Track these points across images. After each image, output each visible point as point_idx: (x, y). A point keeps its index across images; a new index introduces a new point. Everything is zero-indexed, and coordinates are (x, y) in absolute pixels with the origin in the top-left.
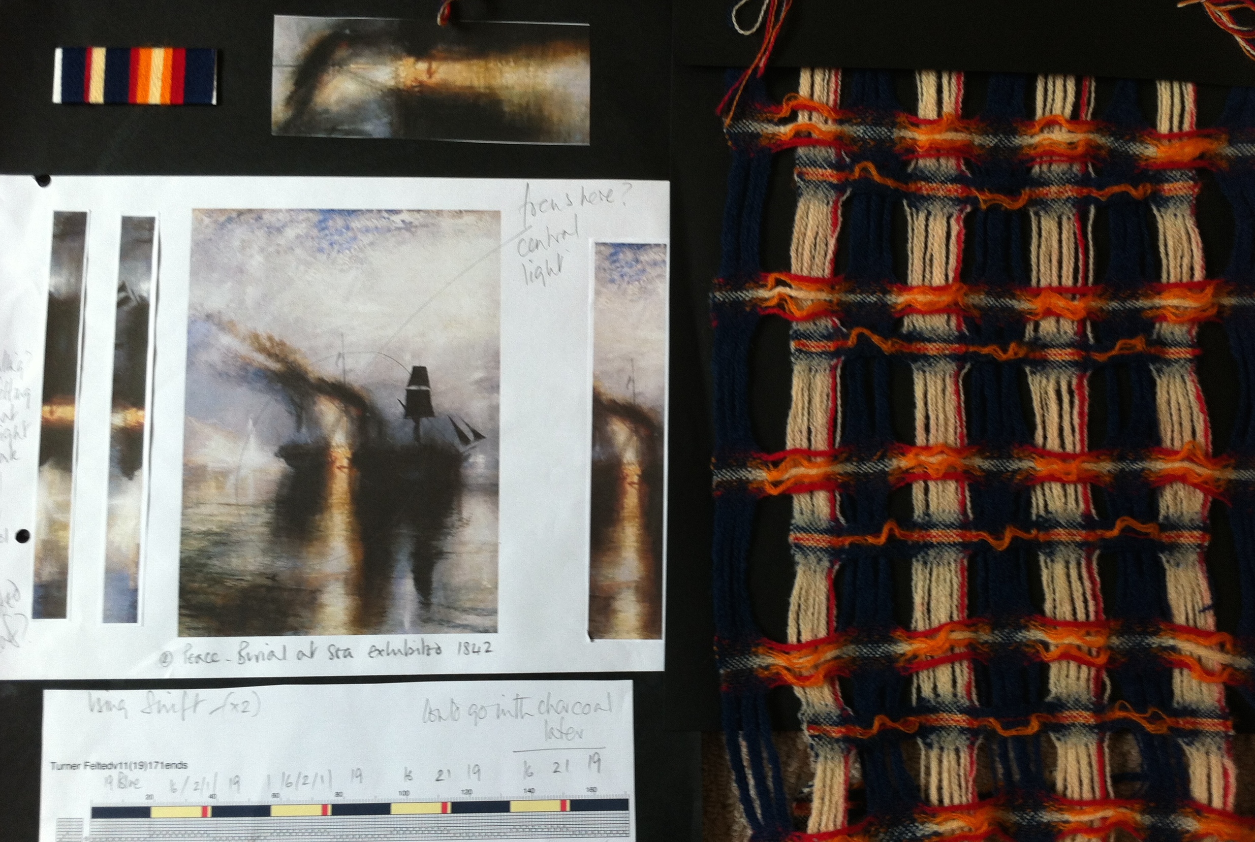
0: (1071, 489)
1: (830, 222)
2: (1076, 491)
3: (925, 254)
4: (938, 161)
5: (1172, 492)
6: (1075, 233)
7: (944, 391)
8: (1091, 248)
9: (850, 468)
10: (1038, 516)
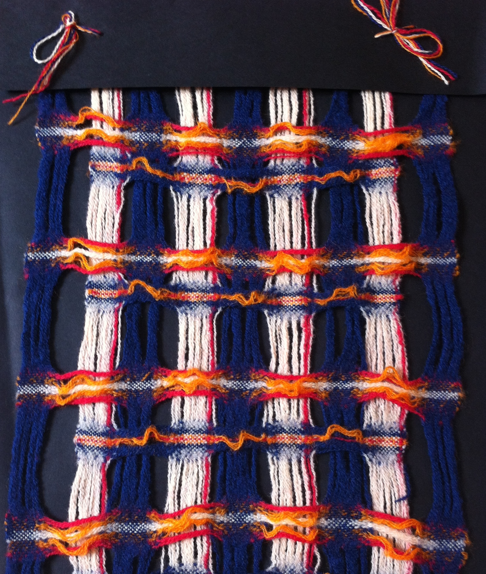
0: (294, 403)
1: (115, 201)
2: (298, 405)
3: (188, 226)
4: (197, 157)
5: (375, 406)
6: (301, 210)
7: (201, 328)
8: (313, 221)
9: (124, 386)
10: (267, 424)
